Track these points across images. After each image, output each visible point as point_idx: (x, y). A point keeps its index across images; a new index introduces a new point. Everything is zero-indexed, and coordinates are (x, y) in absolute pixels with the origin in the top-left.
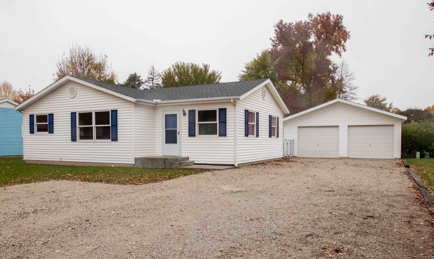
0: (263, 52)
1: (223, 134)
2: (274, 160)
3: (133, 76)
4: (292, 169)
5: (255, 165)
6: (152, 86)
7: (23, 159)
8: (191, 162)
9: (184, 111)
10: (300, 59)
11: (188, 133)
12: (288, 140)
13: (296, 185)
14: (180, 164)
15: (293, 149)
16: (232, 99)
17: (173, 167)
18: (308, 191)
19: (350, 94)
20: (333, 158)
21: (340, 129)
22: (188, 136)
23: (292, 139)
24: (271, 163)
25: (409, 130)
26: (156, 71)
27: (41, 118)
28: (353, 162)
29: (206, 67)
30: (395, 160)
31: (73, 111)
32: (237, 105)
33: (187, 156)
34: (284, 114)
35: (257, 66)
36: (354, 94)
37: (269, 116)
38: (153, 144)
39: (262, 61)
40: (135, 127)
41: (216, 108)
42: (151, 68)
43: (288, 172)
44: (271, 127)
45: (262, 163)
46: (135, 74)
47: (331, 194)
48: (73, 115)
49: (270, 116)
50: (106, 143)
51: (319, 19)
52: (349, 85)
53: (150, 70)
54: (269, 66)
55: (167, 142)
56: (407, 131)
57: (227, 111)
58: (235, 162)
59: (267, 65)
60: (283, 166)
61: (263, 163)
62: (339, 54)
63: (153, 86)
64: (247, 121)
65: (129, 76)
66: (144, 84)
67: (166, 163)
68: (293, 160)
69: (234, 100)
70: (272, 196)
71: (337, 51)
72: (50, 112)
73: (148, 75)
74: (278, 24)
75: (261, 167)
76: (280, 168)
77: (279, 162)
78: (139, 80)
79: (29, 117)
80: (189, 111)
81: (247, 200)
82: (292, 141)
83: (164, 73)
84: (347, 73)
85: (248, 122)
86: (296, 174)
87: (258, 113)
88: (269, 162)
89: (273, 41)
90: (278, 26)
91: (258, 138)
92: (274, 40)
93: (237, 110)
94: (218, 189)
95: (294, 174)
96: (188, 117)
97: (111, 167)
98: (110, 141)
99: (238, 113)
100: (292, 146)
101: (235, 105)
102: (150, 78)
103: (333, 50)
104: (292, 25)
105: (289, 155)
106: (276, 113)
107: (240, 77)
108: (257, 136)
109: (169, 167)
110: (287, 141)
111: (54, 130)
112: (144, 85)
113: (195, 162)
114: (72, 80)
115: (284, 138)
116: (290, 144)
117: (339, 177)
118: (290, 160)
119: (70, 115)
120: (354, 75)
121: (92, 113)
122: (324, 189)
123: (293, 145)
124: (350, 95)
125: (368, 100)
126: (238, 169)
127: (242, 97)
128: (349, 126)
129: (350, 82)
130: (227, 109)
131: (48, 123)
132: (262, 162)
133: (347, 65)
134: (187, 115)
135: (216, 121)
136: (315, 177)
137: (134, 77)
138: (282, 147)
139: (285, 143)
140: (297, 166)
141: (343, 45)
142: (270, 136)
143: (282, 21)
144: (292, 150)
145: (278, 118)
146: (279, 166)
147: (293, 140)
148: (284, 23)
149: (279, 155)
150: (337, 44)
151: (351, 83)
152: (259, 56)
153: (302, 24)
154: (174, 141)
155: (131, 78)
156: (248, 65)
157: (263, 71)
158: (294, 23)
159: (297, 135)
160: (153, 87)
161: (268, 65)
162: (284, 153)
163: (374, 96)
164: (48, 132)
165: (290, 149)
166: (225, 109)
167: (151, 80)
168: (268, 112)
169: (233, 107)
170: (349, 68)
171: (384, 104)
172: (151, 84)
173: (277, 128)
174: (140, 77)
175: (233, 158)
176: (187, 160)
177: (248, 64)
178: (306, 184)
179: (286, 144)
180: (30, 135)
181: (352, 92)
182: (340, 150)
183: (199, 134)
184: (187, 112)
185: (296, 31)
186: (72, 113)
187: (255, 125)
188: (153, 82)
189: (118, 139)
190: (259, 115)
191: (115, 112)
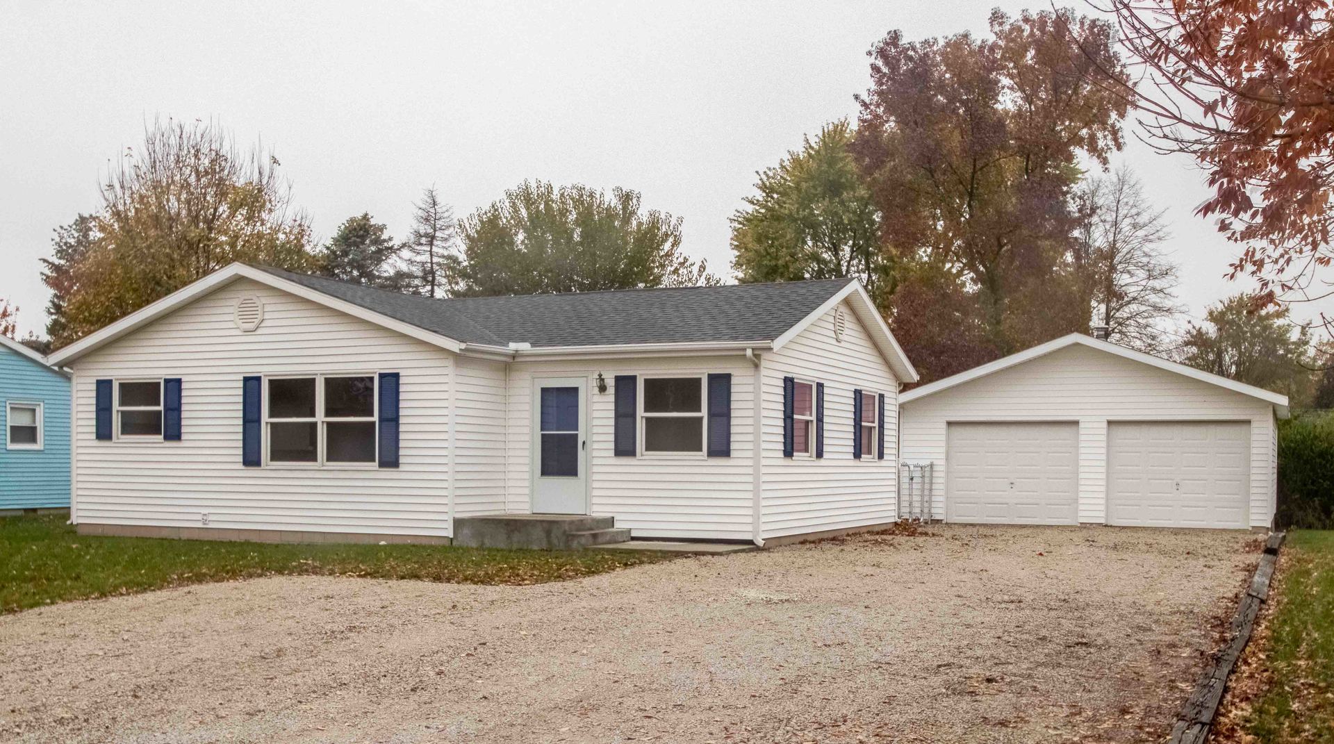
0: (826, 131)
1: (721, 449)
2: (870, 529)
3: (359, 225)
4: (923, 555)
5: (813, 542)
6: (429, 265)
7: (68, 522)
8: (622, 532)
9: (601, 379)
10: (961, 173)
11: (612, 446)
12: (915, 466)
13: (928, 590)
14: (595, 536)
15: (931, 496)
16: (749, 348)
17: (575, 544)
18: (959, 601)
19: (1148, 292)
20: (1058, 526)
21: (1082, 431)
22: (612, 453)
23: (928, 462)
24: (860, 539)
25: (1323, 435)
26: (444, 209)
27: (138, 391)
28: (1113, 538)
29: (626, 198)
30: (1254, 533)
31: (252, 371)
32: (763, 363)
33: (611, 515)
34: (900, 385)
35: (804, 185)
36: (1161, 295)
37: (856, 392)
38: (501, 476)
39: (825, 167)
40: (458, 426)
41: (701, 372)
42: (426, 198)
43: (910, 562)
44: (861, 426)
45: (834, 539)
46: (365, 217)
47: (1012, 606)
48: (251, 384)
49: (858, 394)
50: (363, 475)
51: (1026, 34)
52: (1145, 260)
53: (423, 206)
54: (848, 184)
55: (545, 471)
56: (1316, 437)
57: (734, 381)
58: (756, 532)
59: (843, 180)
60: (895, 547)
61: (836, 539)
62: (1099, 157)
63: (432, 263)
64: (789, 411)
65: (343, 227)
66: (395, 253)
67: (552, 535)
68: (930, 530)
69: (756, 352)
70: (867, 610)
71: (1093, 149)
72: (172, 374)
73: (415, 225)
74: (882, 45)
75: (832, 551)
76: (888, 553)
77: (884, 537)
78: (377, 241)
79: (94, 387)
80: (618, 379)
81: (810, 617)
82: (927, 469)
83: (476, 221)
84: (1138, 214)
85: (793, 413)
86: (932, 566)
87: (820, 386)
88: (855, 534)
89: (865, 105)
90: (882, 53)
91: (822, 462)
92: (868, 101)
93: (764, 380)
94: (732, 595)
95: (925, 568)
96: (612, 398)
97: (378, 545)
98: (375, 469)
99: (764, 388)
100: (927, 486)
101: (757, 366)
102: (421, 236)
103: (1079, 141)
104: (935, 48)
105: (919, 516)
106: (876, 381)
107: (740, 223)
108: (820, 454)
109: (561, 544)
110: (912, 468)
111: (184, 430)
112: (397, 259)
113: (634, 534)
114: (247, 278)
115: (901, 461)
116: (920, 480)
117: (1051, 574)
118: (920, 530)
119: (241, 384)
120: (1160, 221)
121: (314, 380)
122: (999, 597)
123: (931, 483)
124: (1147, 297)
125: (1219, 310)
126: (765, 554)
127: (777, 344)
128: (1110, 423)
129: (1147, 247)
130: (732, 378)
131: (161, 408)
132: (831, 536)
133: (1138, 186)
134: (611, 390)
135: (699, 410)
136: (985, 573)
137: (361, 230)
138: (893, 489)
139: (905, 474)
140: (938, 547)
141: (1113, 126)
142: (857, 455)
143: (895, 37)
144: (926, 498)
145: (882, 396)
146: (886, 548)
147: (932, 466)
148: (904, 41)
149: (887, 514)
150: (1093, 122)
151: (1153, 254)
152: (811, 147)
153: (967, 44)
154: (569, 469)
155: (350, 232)
156: (768, 180)
157: (826, 204)
158: (941, 42)
159: (943, 450)
160: (432, 266)
161: (847, 180)
162: (899, 509)
163: (1242, 294)
164: (162, 437)
165: (922, 496)
166: (728, 376)
167: (423, 240)
168: (850, 381)
169: (751, 371)
170: (1143, 196)
171: (1279, 327)
172: (425, 258)
173: (877, 428)
174: (382, 228)
175: (750, 520)
176: (608, 528)
177: (771, 174)
178: (955, 589)
179: (907, 480)
180: (97, 443)
181: (1157, 284)
182: (1081, 501)
183: (647, 449)
184: (610, 383)
185: (946, 72)
186: (246, 380)
187: (812, 421)
188: (431, 248)
189: (401, 460)
190: (826, 390)
191: (391, 381)
